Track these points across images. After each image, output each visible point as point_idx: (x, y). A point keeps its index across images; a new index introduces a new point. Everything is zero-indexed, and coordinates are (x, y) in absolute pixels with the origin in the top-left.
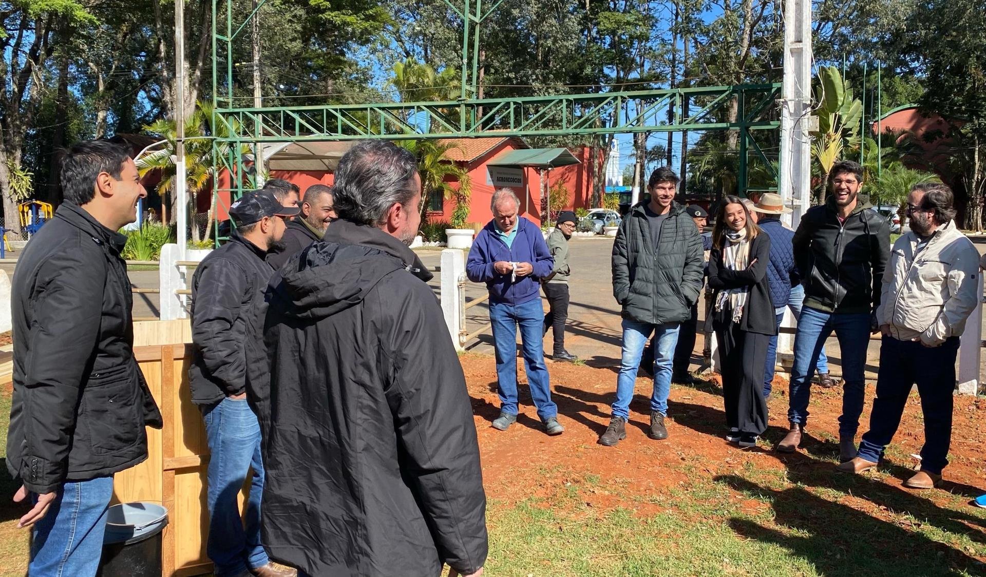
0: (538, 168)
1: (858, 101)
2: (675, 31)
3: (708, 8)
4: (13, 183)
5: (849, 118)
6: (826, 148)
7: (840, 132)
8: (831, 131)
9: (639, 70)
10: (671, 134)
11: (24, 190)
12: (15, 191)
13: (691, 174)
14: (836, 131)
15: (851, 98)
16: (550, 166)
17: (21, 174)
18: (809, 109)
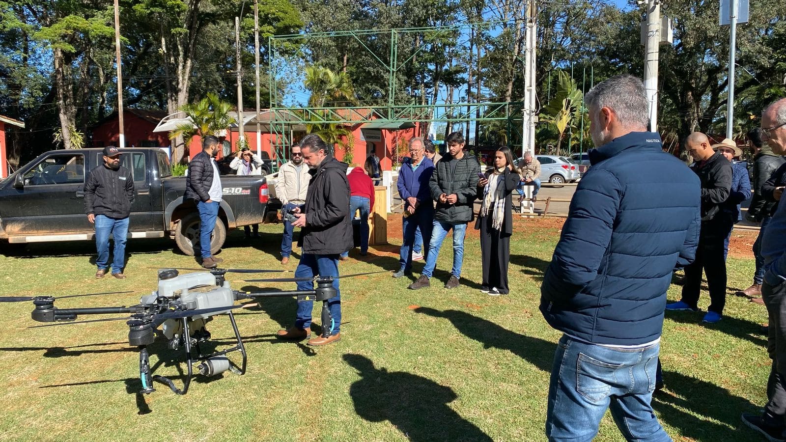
0: (391, 130)
1: (580, 91)
2: (472, 41)
3: (494, 28)
4: (72, 139)
5: (575, 101)
6: (561, 119)
7: (569, 110)
8: (564, 109)
9: (448, 64)
10: (469, 107)
11: (79, 144)
12: (73, 144)
13: (481, 132)
14: (567, 109)
15: (575, 90)
16: (398, 129)
17: (76, 134)
18: (534, 113)
